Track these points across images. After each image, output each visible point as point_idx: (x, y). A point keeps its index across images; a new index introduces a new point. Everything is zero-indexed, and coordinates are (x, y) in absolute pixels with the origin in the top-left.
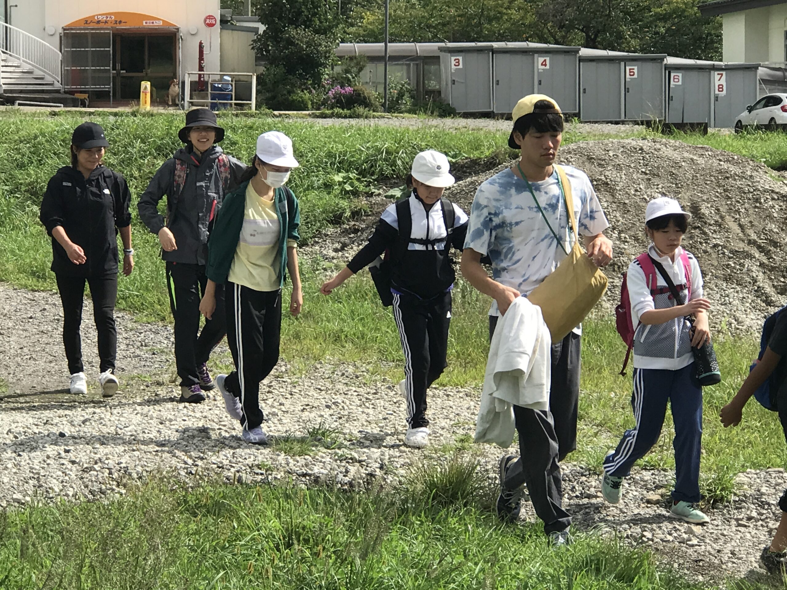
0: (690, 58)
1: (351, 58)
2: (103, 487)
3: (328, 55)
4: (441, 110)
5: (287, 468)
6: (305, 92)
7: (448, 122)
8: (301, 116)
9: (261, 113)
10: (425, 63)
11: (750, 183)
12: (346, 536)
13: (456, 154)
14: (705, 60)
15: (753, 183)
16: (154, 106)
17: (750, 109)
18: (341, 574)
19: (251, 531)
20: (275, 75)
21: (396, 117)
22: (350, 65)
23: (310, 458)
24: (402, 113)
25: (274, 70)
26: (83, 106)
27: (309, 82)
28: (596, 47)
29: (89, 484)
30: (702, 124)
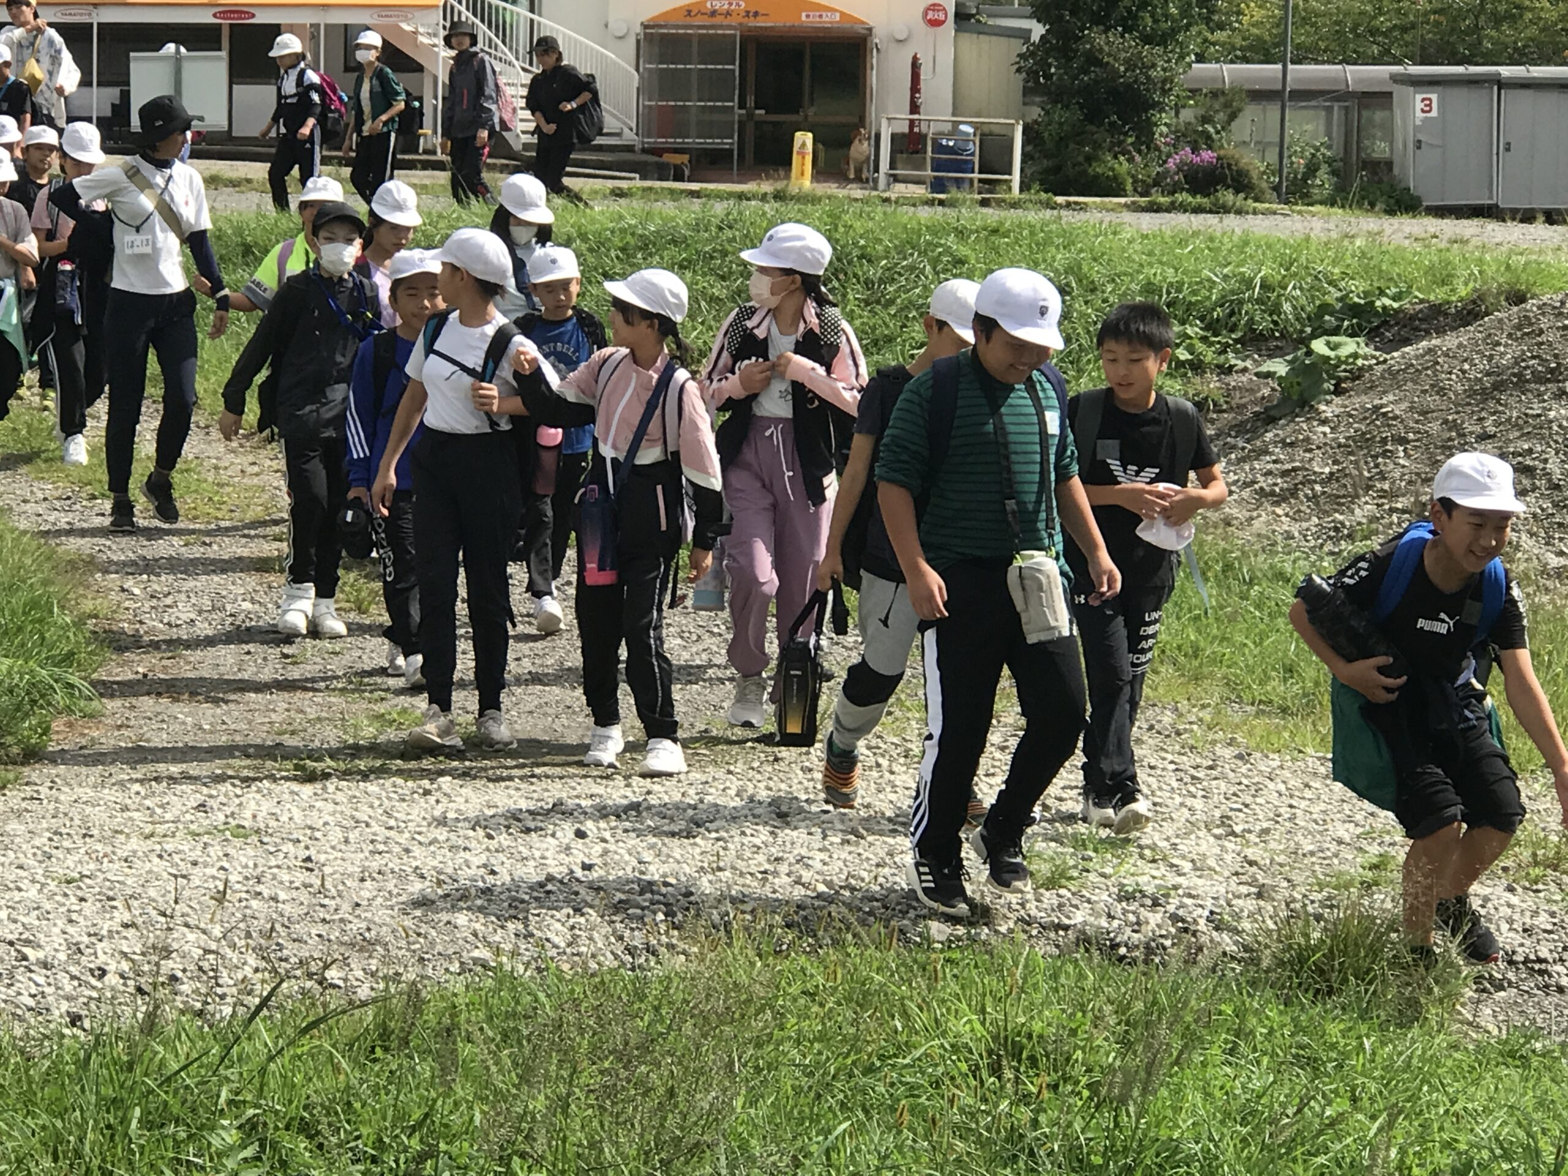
1: (1215, 94)
2: (654, 941)
3: (1168, 86)
4: (1392, 201)
5: (1022, 912)
6: (1122, 158)
7: (1404, 224)
8: (1110, 206)
9: (1030, 200)
10: (1363, 106)
12: (1113, 1054)
13: (1401, 292)
16: (818, 181)
18: (1095, 1129)
19: (925, 1039)
20: (1061, 124)
21: (1300, 212)
22: (1211, 108)
23: (1069, 895)
24: (1312, 205)
25: (1059, 114)
26: (679, 178)
27: (1130, 140)
29: (626, 933)
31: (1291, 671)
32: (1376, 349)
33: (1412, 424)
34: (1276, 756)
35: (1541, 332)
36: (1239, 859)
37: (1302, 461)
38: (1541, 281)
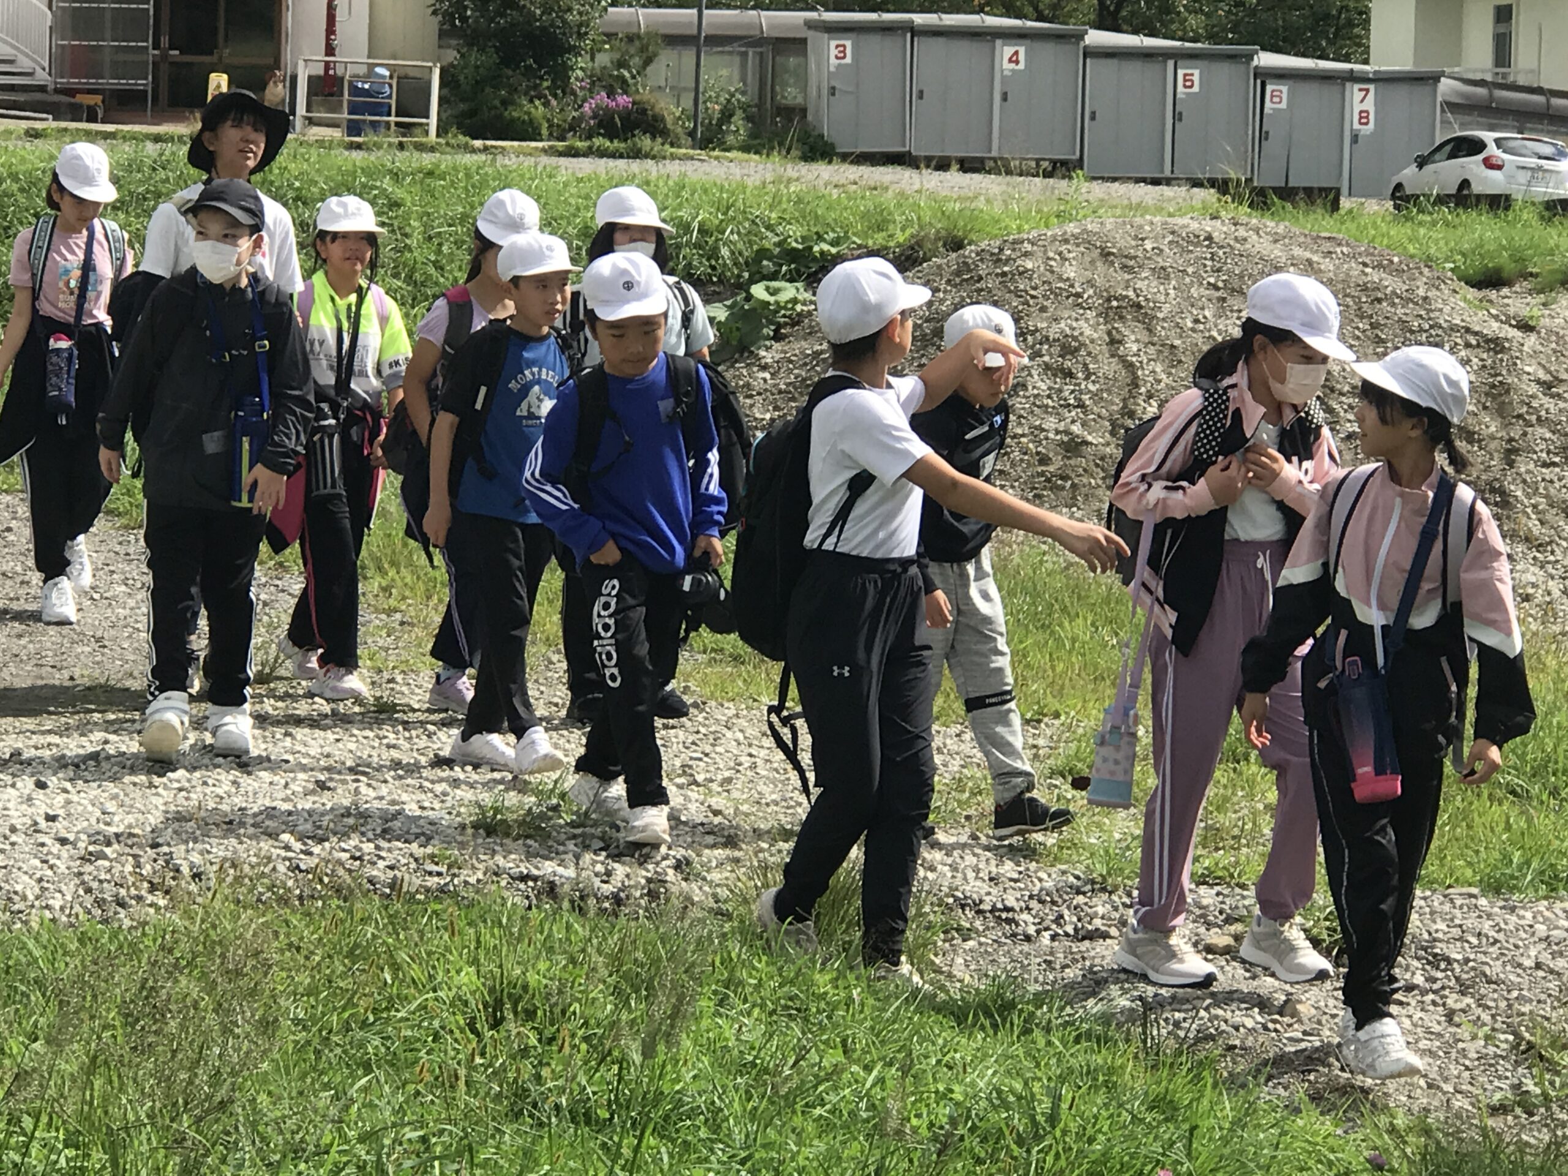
0: (1304, 55)
1: (631, 39)
2: (123, 892)
3: (583, 30)
4: (807, 148)
5: (490, 862)
6: (537, 102)
7: (823, 172)
8: (528, 150)
9: (448, 144)
10: (776, 52)
11: (1423, 313)
12: (609, 1007)
13: (839, 238)
14: (1333, 60)
15: (1429, 311)
17: (1422, 162)
18: (600, 1084)
19: (420, 991)
20: (477, 67)
21: (717, 158)
22: (627, 51)
24: (728, 150)
25: (475, 57)
26: (92, 119)
27: (546, 84)
28: (1117, 29)
29: (95, 885)
30: (1331, 189)
34: (731, 705)
35: (980, 279)
36: (703, 809)
38: (977, 227)
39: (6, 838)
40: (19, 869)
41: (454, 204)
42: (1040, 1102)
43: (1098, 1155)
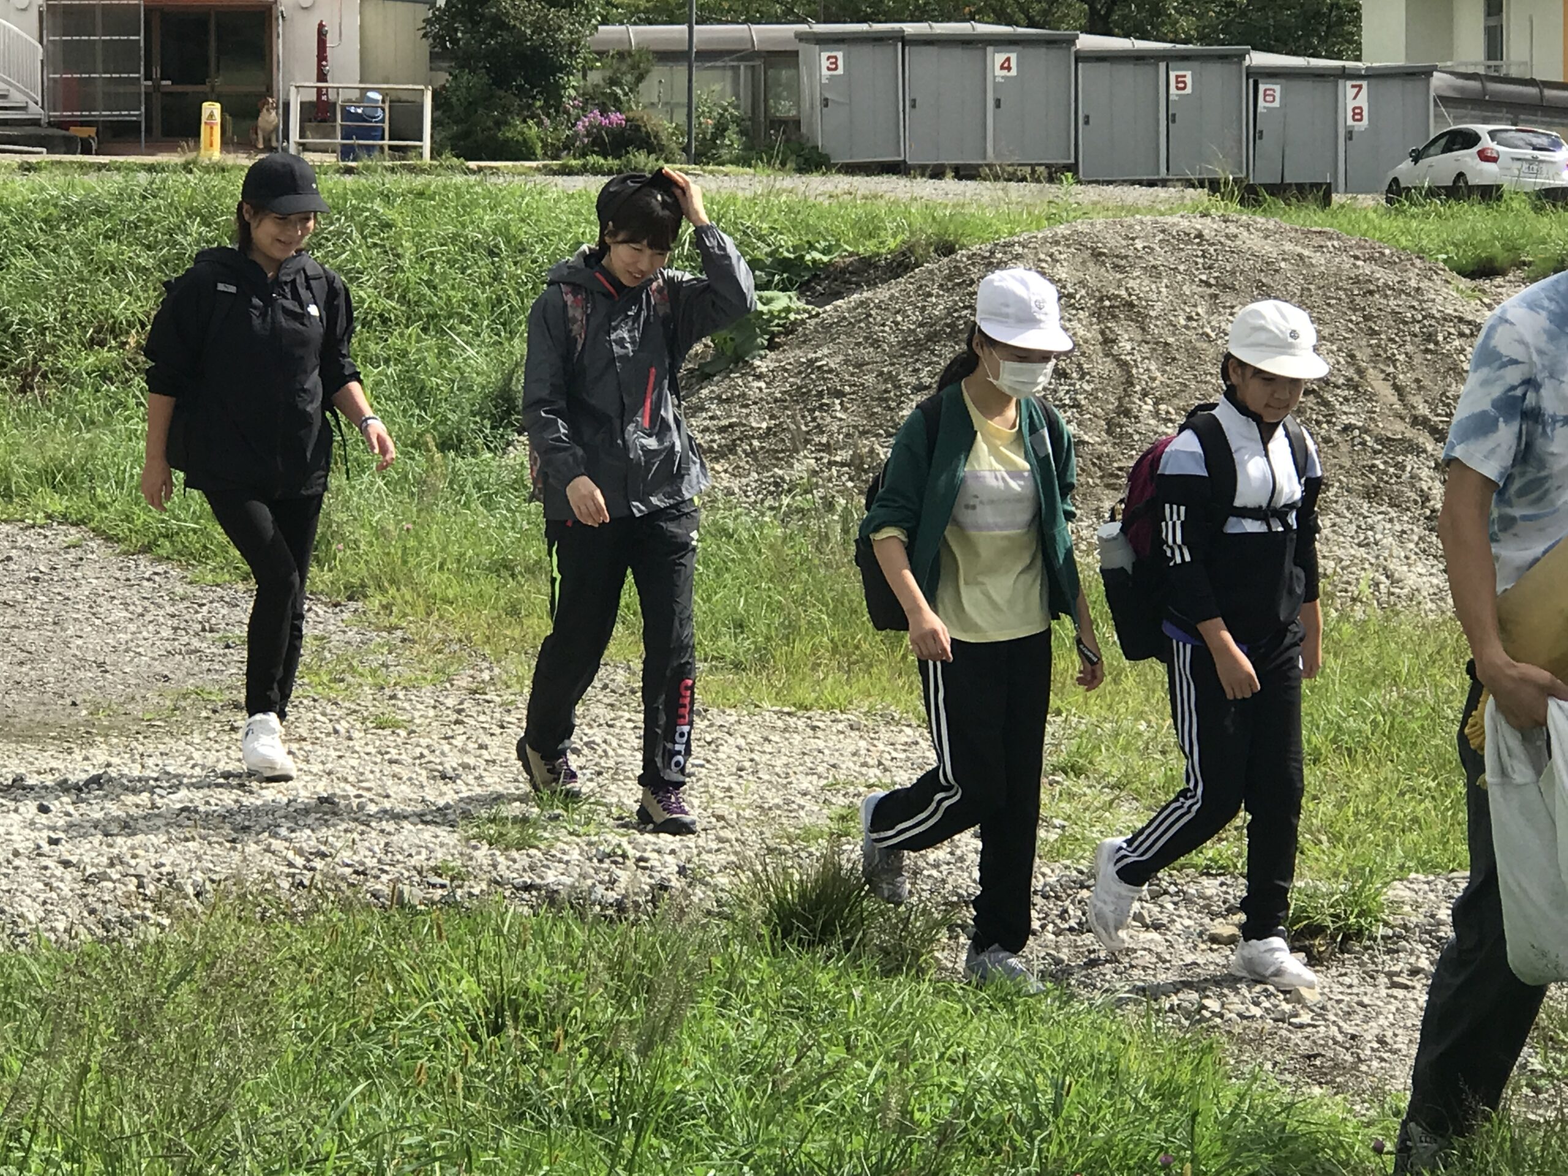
0: (1296, 54)
1: (621, 55)
2: (127, 913)
3: (574, 48)
4: (801, 159)
5: (494, 874)
6: (530, 122)
7: (816, 182)
8: (521, 170)
9: (441, 165)
10: (769, 65)
11: (1415, 304)
12: (610, 1010)
13: (830, 246)
14: (1326, 57)
15: (1421, 302)
16: (229, 152)
17: (1417, 156)
18: (601, 1085)
19: (420, 1000)
20: (469, 89)
21: (711, 172)
22: (619, 69)
23: (539, 854)
24: (723, 164)
25: (467, 79)
26: (87, 151)
27: (538, 104)
28: (1109, 33)
29: (99, 906)
30: (1321, 184)
31: (741, 626)
32: (808, 303)
33: (847, 377)
34: (733, 711)
37: (739, 417)
38: (969, 231)
39: (9, 862)
40: (23, 892)
41: (446, 224)
42: (1044, 1093)
43: (1101, 1142)
